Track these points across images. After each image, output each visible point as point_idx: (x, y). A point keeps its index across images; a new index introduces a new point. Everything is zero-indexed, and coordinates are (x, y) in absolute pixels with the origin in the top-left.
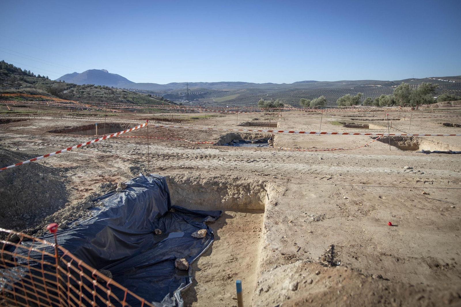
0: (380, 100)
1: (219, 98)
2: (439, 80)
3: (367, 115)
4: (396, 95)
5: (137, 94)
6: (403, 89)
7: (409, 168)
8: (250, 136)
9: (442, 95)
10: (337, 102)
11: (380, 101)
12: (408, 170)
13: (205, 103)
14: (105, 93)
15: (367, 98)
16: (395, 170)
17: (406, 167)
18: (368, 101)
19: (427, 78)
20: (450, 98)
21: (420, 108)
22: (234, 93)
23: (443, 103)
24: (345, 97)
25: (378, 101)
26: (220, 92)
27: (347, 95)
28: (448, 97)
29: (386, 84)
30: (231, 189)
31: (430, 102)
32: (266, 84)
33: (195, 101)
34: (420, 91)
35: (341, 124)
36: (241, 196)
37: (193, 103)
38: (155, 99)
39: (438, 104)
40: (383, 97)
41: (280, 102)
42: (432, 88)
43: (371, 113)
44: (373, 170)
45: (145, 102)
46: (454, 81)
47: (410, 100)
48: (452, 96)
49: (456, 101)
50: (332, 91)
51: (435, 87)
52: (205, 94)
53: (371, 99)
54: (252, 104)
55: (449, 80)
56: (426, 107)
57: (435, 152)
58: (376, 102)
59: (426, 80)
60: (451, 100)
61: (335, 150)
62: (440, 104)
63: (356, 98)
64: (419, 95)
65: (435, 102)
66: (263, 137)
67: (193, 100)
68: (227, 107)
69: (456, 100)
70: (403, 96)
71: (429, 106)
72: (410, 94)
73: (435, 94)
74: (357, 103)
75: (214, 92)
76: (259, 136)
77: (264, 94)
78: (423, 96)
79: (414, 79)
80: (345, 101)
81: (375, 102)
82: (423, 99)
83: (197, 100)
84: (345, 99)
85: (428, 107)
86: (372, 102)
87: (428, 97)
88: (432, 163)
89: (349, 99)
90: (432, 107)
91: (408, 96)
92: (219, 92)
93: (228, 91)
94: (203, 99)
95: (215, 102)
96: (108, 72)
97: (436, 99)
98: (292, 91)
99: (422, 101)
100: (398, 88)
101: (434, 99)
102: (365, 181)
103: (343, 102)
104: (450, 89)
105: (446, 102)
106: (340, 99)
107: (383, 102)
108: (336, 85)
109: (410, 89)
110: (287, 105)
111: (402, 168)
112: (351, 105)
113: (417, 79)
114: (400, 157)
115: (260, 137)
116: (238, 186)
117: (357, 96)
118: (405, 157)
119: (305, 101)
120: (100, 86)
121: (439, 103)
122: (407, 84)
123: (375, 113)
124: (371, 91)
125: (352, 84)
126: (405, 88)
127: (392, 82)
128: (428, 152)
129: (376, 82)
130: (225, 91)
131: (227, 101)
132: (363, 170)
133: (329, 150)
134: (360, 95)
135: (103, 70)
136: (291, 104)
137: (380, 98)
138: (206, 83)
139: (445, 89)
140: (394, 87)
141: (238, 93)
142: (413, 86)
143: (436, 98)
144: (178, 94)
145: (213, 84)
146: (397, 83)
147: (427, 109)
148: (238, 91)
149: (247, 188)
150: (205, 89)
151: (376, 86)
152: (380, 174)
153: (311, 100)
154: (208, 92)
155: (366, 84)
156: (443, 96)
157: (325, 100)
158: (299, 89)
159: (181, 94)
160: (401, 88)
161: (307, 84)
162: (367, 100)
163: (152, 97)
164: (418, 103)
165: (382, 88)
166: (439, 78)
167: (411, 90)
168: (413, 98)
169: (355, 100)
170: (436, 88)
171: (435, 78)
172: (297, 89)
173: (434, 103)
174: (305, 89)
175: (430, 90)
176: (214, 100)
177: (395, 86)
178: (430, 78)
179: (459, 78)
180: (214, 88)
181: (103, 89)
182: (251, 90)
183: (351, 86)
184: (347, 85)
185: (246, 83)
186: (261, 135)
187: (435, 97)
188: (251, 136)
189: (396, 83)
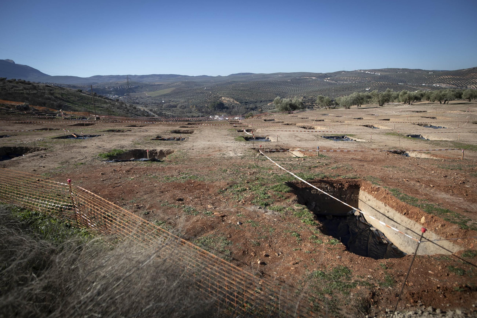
1: (152, 92)
2: (367, 72)
5: (64, 89)
13: (137, 97)
14: (25, 89)
19: (355, 71)
22: (168, 86)
26: (153, 86)
29: (320, 76)
32: (200, 76)
33: (125, 96)
37: (123, 98)
38: (87, 95)
45: (77, 98)
46: (379, 74)
50: (270, 83)
52: (136, 88)
54: (190, 98)
55: (375, 73)
67: (123, 95)
68: (163, 101)
75: (146, 86)
77: (201, 87)
83: (127, 95)
92: (151, 86)
93: (161, 85)
94: (134, 93)
95: (148, 97)
96: (14, 62)
98: (229, 83)
108: (272, 77)
110: (229, 99)
113: (347, 71)
120: (15, 80)
124: (307, 83)
129: (311, 75)
130: (158, 85)
131: (162, 96)
135: (8, 60)
136: (233, 98)
138: (135, 76)
141: (173, 87)
144: (105, 88)
145: (143, 77)
148: (172, 84)
150: (135, 83)
151: (311, 78)
154: (139, 86)
158: (236, 82)
159: (109, 88)
161: (243, 76)
163: (83, 93)
165: (317, 80)
171: (363, 70)
172: (234, 82)
174: (242, 82)
176: (147, 95)
177: (329, 78)
178: (358, 70)
180: (146, 81)
181: (20, 84)
182: (186, 83)
183: (287, 78)
184: (283, 77)
185: (180, 75)
189: (329, 75)
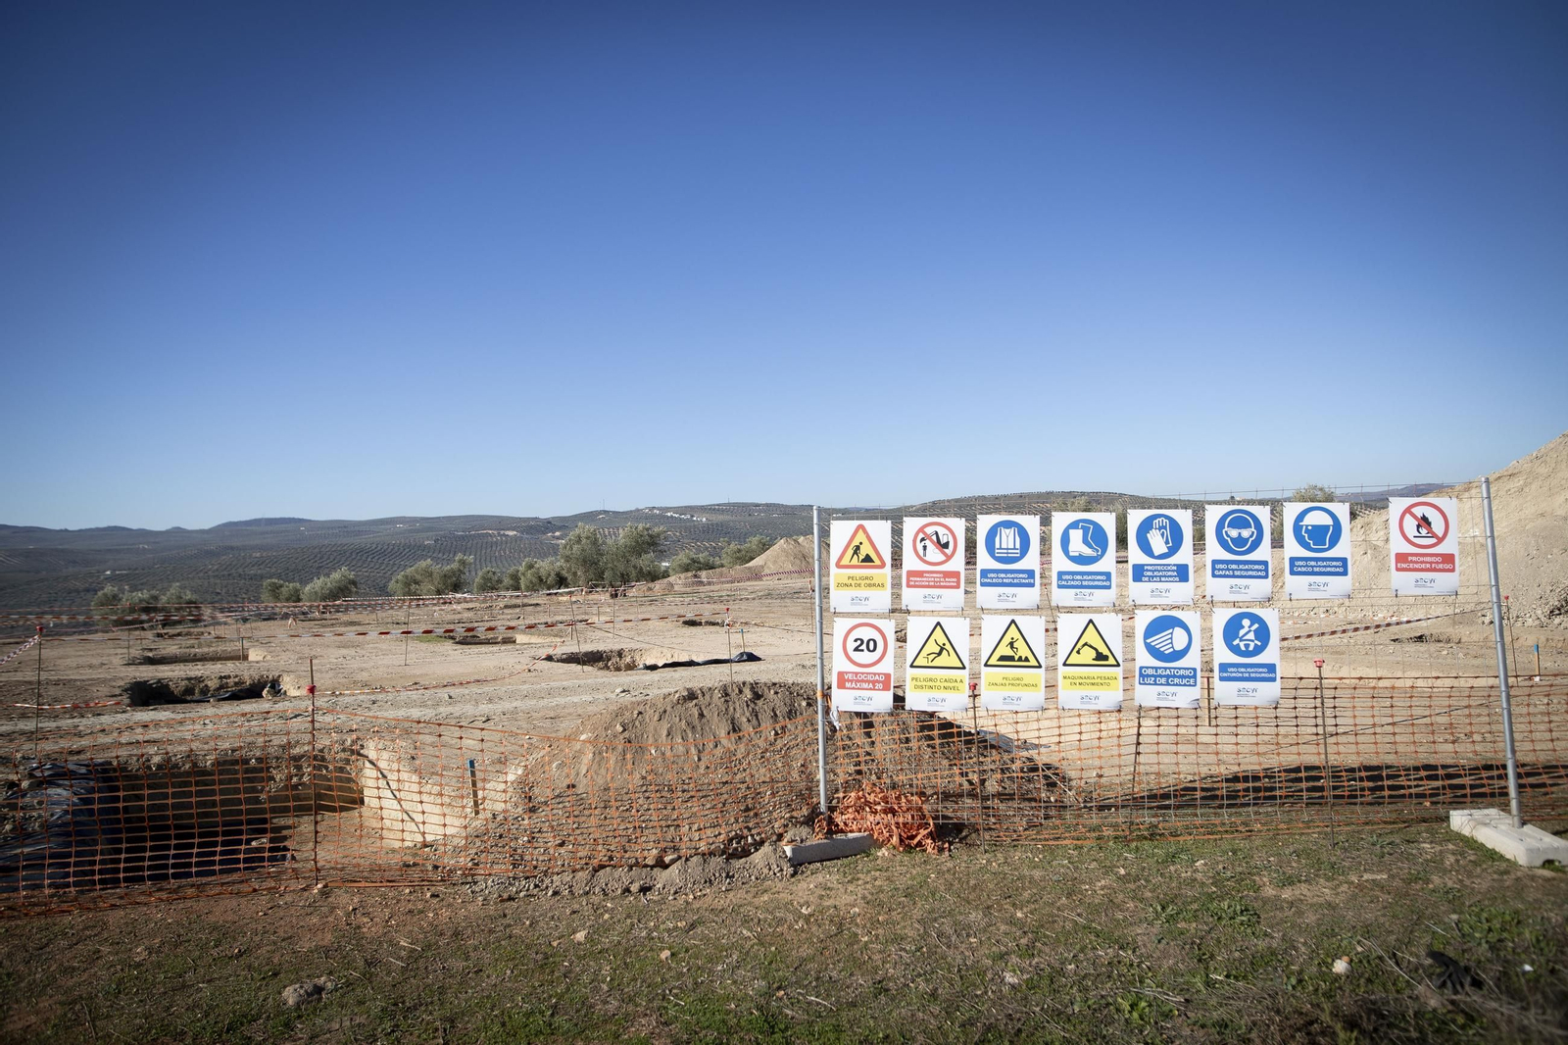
0: (523, 574)
2: (669, 514)
3: (499, 617)
4: (568, 559)
6: (584, 541)
7: (624, 691)
8: (203, 685)
9: (680, 557)
10: (392, 585)
11: (522, 578)
12: (624, 694)
15: (485, 570)
16: (601, 697)
17: (618, 691)
18: (486, 579)
19: (638, 510)
20: (699, 563)
21: (632, 592)
23: (682, 576)
24: (417, 571)
25: (515, 577)
27: (423, 564)
28: (694, 561)
29: (531, 527)
30: (279, 767)
31: (653, 576)
32: (98, 529)
34: (626, 546)
35: (443, 639)
36: (305, 779)
39: (671, 579)
40: (530, 567)
41: (188, 596)
42: (651, 536)
43: (506, 611)
44: (561, 701)
46: (704, 519)
47: (603, 573)
48: (702, 557)
49: (710, 571)
50: (361, 551)
51: (658, 535)
53: (494, 573)
55: (692, 516)
56: (645, 588)
57: (665, 666)
58: (511, 582)
59: (635, 515)
60: (700, 569)
61: (468, 683)
62: (678, 580)
63: (453, 572)
64: (624, 556)
65: (666, 575)
66: (243, 683)
69: (712, 568)
70: (585, 561)
71: (651, 585)
72: (602, 555)
73: (662, 554)
74: (457, 587)
76: (231, 681)
77: (93, 569)
78: (634, 560)
79: (605, 512)
80: (417, 583)
81: (507, 581)
82: (635, 567)
84: (418, 577)
85: (650, 589)
86: (500, 581)
87: (645, 561)
88: (662, 682)
89: (431, 575)
90: (658, 586)
91: (599, 561)
97: (668, 568)
98: (211, 554)
99: (634, 574)
100: (570, 540)
101: (663, 569)
102: (552, 716)
103: (413, 587)
104: (698, 540)
105: (690, 574)
106: (399, 577)
107: (531, 582)
108: (374, 532)
109: (600, 541)
111: (612, 692)
112: (439, 592)
113: (614, 512)
114: (605, 679)
115: (236, 684)
116: (297, 759)
117: (455, 566)
118: (614, 679)
119: (281, 586)
121: (674, 577)
122: (590, 527)
123: (518, 610)
124: (488, 551)
125: (430, 529)
126: (588, 538)
127: (548, 522)
128: (653, 668)
129: (502, 523)
132: (542, 703)
133: (454, 685)
134: (463, 562)
137: (522, 569)
139: (686, 541)
140: (554, 537)
142: (607, 533)
143: (667, 564)
146: (562, 524)
147: (647, 594)
149: (319, 760)
151: (502, 532)
152: (575, 705)
153: (304, 582)
155: (473, 528)
156: (682, 558)
157: (354, 583)
158: (238, 548)
160: (579, 540)
161: (270, 528)
162: (483, 578)
164: (625, 579)
165: (521, 539)
166: (668, 509)
167: (604, 543)
168: (610, 565)
169: (450, 577)
170: (662, 537)
171: (658, 509)
172: (232, 548)
173: (664, 577)
174: (261, 548)
175: (648, 544)
177: (557, 534)
178: (646, 508)
179: (714, 509)
182: (27, 553)
183: (424, 535)
184: (410, 531)
186: (237, 680)
187: (665, 561)
188: (206, 686)
189: (559, 524)
